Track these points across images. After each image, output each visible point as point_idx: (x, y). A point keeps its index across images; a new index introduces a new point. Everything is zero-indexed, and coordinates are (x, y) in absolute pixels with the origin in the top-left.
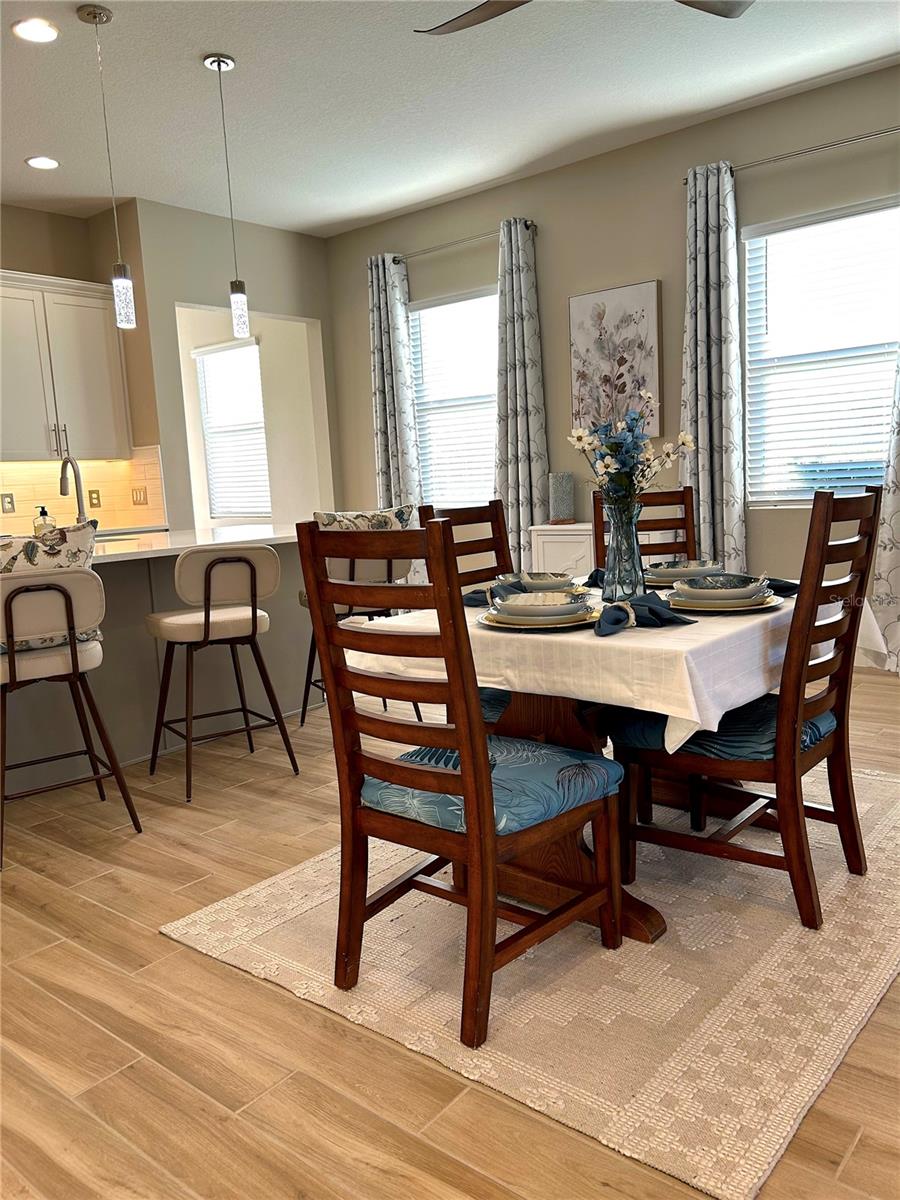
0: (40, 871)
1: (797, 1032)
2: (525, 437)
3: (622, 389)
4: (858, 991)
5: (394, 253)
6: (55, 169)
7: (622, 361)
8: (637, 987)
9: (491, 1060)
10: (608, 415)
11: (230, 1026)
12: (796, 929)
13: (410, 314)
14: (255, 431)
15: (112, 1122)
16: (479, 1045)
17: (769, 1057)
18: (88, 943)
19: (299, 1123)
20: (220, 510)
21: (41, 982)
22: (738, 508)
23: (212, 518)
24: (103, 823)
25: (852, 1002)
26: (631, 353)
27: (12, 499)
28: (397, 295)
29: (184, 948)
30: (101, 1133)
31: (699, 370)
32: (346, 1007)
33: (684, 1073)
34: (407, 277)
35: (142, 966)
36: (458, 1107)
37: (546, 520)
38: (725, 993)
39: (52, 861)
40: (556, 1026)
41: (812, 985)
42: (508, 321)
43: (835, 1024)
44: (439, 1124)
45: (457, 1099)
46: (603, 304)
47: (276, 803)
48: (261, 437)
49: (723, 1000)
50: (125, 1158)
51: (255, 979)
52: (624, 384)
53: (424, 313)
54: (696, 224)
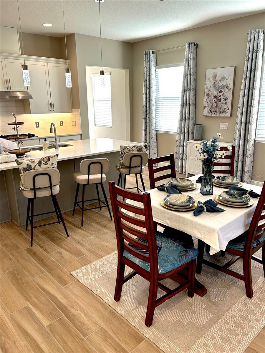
0: (42, 247)
1: (238, 335)
2: (188, 112)
3: (220, 101)
4: (258, 323)
5: (153, 50)
6: (51, 27)
7: (221, 92)
8: (196, 312)
9: (152, 332)
10: (215, 108)
11: (86, 309)
12: (245, 297)
13: (156, 70)
14: (108, 101)
15: (55, 336)
16: (149, 326)
17: (228, 342)
18: (52, 275)
19: (100, 344)
20: (98, 124)
21: (40, 286)
22: (252, 142)
23: (95, 126)
24: (59, 232)
25: (256, 326)
26: (224, 89)
27: (38, 124)
28: (153, 63)
29: (77, 280)
30: (52, 339)
31: (245, 98)
32: (116, 307)
33: (204, 344)
34: (156, 58)
35: (66, 285)
36: (142, 345)
37: (193, 139)
38: (220, 318)
39: (45, 244)
40: (172, 323)
41: (245, 318)
42: (186, 75)
43: (249, 333)
44: (136, 350)
45: (142, 343)
46: (217, 72)
47: (105, 230)
48: (110, 103)
49: (219, 320)
50: (57, 348)
51: (94, 294)
52: (221, 99)
53: (161, 70)
54: (250, 49)
